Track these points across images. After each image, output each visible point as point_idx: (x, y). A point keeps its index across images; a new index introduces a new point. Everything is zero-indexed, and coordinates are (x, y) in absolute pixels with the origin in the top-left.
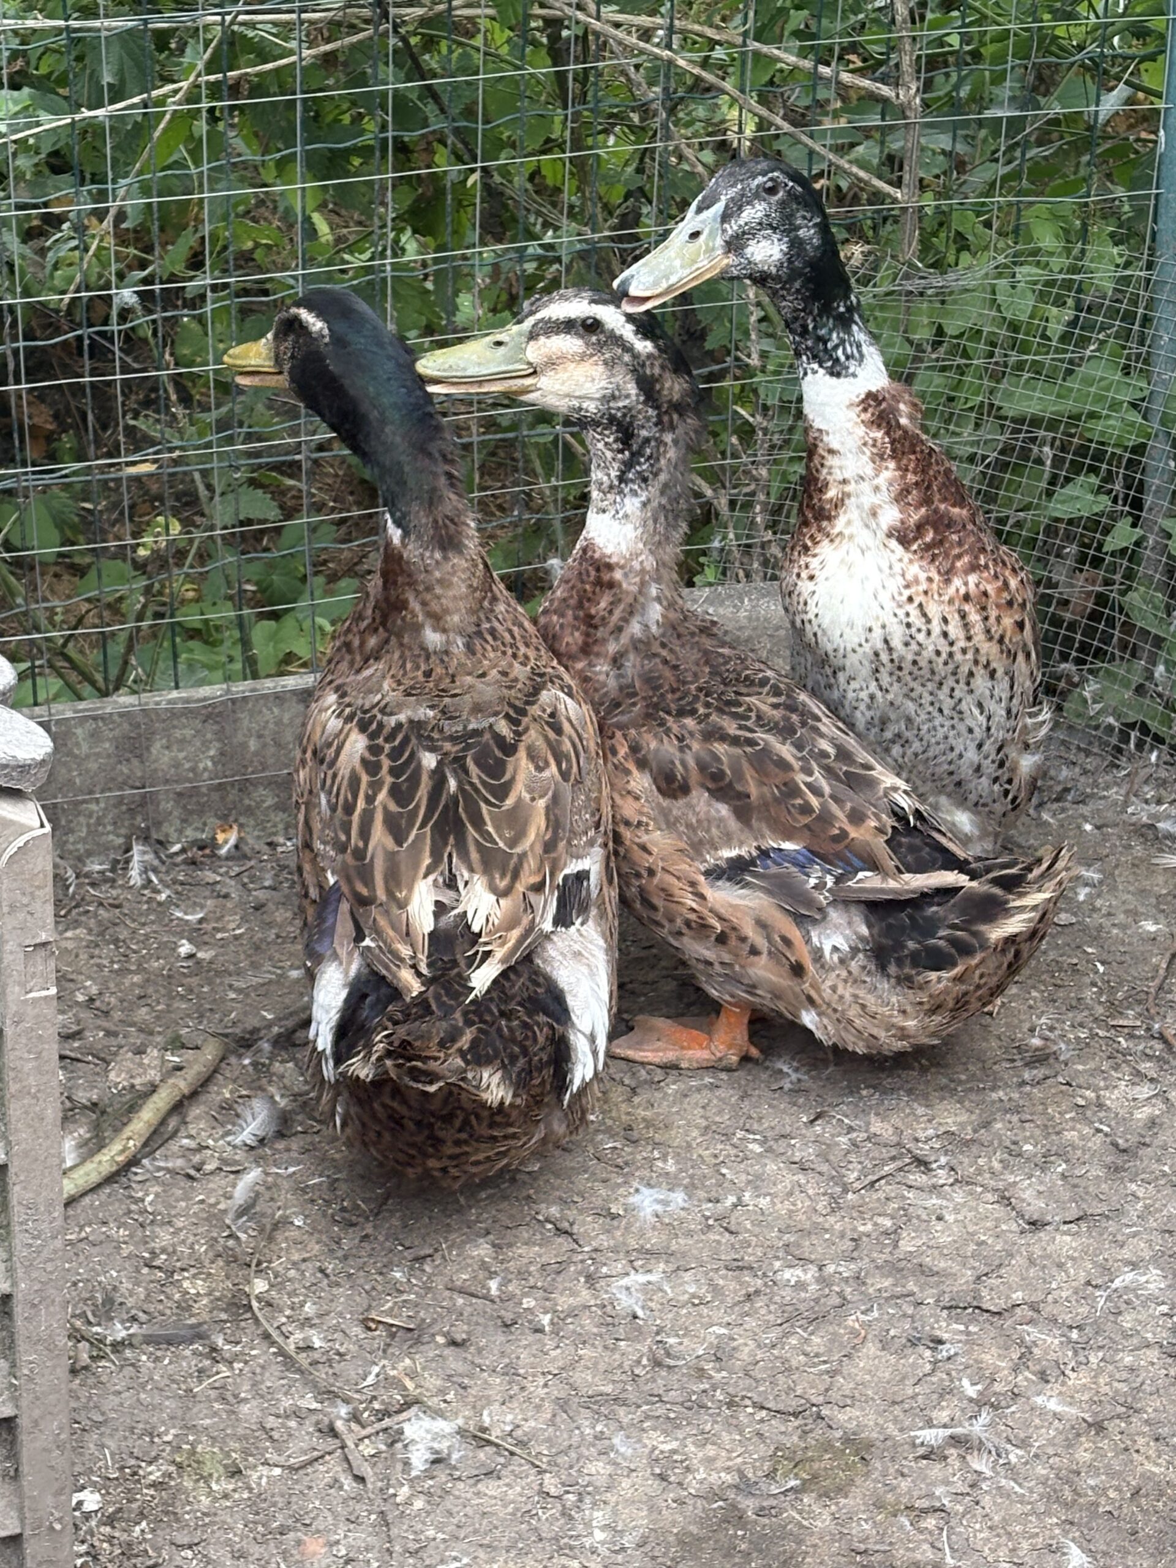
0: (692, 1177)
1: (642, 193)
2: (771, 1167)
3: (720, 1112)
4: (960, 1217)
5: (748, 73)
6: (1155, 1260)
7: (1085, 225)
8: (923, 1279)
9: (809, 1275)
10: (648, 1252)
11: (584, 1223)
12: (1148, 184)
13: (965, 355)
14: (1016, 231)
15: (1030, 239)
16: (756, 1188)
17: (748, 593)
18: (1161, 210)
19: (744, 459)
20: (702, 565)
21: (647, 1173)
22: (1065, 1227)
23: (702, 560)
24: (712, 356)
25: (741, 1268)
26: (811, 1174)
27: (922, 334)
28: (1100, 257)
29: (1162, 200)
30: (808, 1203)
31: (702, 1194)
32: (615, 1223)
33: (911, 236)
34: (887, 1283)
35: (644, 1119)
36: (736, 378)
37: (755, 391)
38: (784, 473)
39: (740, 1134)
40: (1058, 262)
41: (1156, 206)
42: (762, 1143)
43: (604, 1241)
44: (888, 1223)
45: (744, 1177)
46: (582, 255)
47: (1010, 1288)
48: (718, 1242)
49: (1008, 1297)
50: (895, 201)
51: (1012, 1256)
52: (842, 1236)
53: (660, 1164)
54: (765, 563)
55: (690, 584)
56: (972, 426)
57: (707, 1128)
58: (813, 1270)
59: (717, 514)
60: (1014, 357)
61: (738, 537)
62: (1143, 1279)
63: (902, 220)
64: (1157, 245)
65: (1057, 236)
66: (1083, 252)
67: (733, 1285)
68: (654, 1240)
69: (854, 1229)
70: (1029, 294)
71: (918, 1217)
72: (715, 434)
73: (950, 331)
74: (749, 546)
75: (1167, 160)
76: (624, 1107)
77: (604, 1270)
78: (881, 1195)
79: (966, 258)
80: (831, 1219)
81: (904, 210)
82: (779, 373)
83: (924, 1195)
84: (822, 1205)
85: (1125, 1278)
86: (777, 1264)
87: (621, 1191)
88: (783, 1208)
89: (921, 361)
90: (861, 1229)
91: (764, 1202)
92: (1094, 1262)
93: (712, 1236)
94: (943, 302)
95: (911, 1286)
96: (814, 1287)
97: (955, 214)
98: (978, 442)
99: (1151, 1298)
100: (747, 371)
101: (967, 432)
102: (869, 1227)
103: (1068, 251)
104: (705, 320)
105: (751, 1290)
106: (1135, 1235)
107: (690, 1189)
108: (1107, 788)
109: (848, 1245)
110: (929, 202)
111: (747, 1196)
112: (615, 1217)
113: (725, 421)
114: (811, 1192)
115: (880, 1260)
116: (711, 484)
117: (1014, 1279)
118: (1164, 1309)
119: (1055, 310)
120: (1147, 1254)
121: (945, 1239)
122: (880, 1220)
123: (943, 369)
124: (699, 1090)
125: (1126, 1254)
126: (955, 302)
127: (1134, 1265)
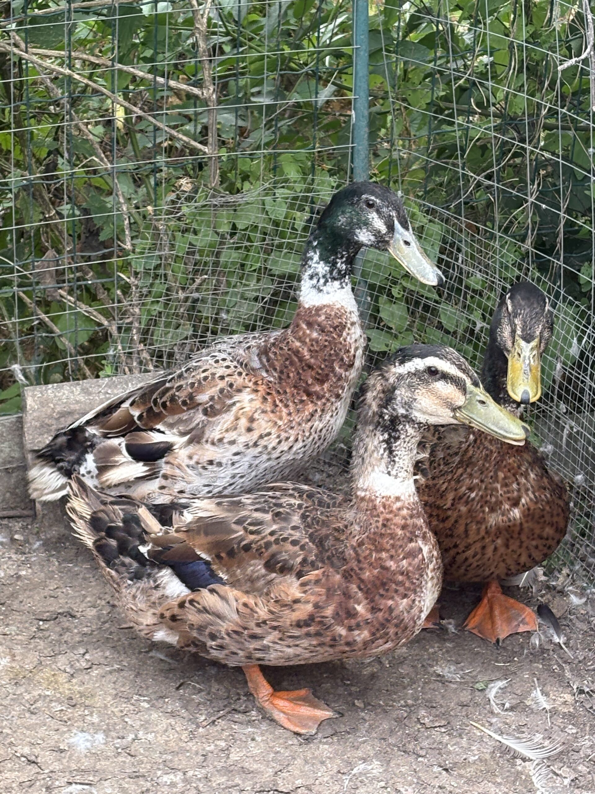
0: (108, 725)
1: (58, 152)
2: (155, 716)
3: (123, 685)
4: (264, 738)
5: (116, 82)
6: (376, 756)
7: (313, 165)
8: (244, 776)
9: (178, 778)
10: (83, 771)
11: (44, 756)
12: (346, 141)
13: (249, 240)
14: (275, 168)
15: (282, 173)
16: (146, 728)
17: (131, 381)
18: (355, 156)
19: (125, 303)
20: (103, 365)
21: (81, 724)
22: (325, 740)
23: (103, 362)
24: (104, 245)
25: (137, 777)
26: (178, 719)
27: (225, 229)
28: (323, 182)
29: (355, 150)
30: (176, 735)
31: (114, 734)
32: (63, 755)
33: (215, 173)
34: (223, 779)
35: (79, 692)
36: (119, 257)
37: (129, 264)
38: (149, 311)
39: (136, 697)
40: (299, 187)
41: (352, 153)
42: (148, 702)
43: (56, 766)
44: (223, 744)
45: (139, 723)
46: (25, 188)
47: (294, 778)
48: (124, 762)
49: (293, 783)
50: (205, 153)
51: (295, 759)
52: (197, 753)
53: (89, 718)
54: (141, 363)
55: (98, 377)
56: (255, 281)
57: (117, 695)
58: (180, 775)
59: (111, 336)
60: (277, 240)
61: (124, 348)
62: (370, 767)
63: (209, 163)
64: (354, 176)
65: (298, 172)
66: (313, 180)
67: (133, 787)
68: (86, 764)
69: (204, 749)
70: (284, 205)
71: (241, 740)
72: (108, 290)
73: (240, 227)
74: (130, 353)
75: (357, 128)
76: (66, 686)
77: (57, 783)
78: (219, 728)
79: (247, 185)
80: (190, 744)
81: (210, 158)
82: (143, 253)
83: (244, 727)
84: (185, 736)
85: (361, 767)
86: (159, 773)
87: (67, 735)
88: (162, 740)
89: (224, 244)
90: (208, 749)
91: (150, 737)
92: (342, 760)
93: (120, 759)
94: (235, 210)
95: (237, 780)
96: (181, 785)
97: (239, 161)
98: (259, 289)
99: (374, 778)
100: (124, 252)
101: (253, 284)
102: (212, 747)
103: (305, 180)
104: (99, 224)
105: (144, 789)
106: (364, 742)
107: (107, 732)
108: (341, 484)
109: (200, 758)
110: (224, 153)
111: (141, 734)
112: (62, 751)
113: (113, 281)
114: (178, 729)
115: (219, 765)
116: (107, 318)
117: (297, 772)
118: (383, 784)
119: (299, 214)
120: (372, 753)
121: (256, 751)
122: (218, 743)
123: (238, 248)
124: (111, 672)
125: (360, 753)
126: (242, 210)
127: (365, 760)
